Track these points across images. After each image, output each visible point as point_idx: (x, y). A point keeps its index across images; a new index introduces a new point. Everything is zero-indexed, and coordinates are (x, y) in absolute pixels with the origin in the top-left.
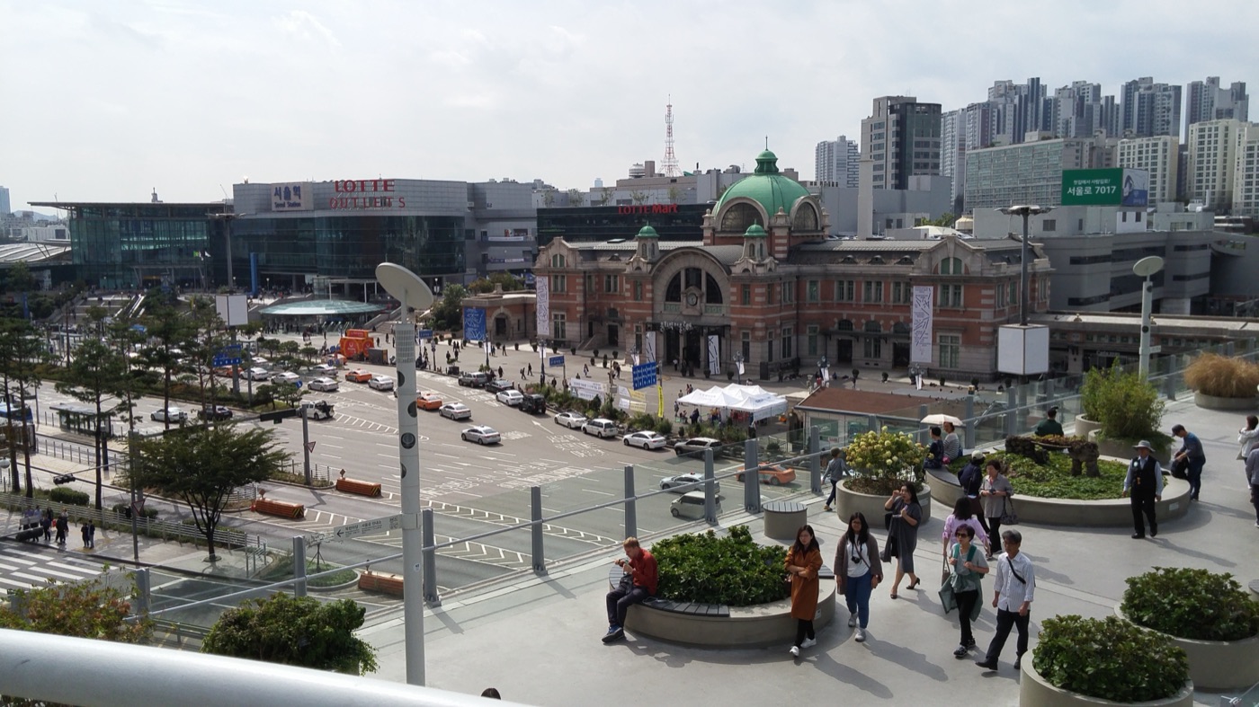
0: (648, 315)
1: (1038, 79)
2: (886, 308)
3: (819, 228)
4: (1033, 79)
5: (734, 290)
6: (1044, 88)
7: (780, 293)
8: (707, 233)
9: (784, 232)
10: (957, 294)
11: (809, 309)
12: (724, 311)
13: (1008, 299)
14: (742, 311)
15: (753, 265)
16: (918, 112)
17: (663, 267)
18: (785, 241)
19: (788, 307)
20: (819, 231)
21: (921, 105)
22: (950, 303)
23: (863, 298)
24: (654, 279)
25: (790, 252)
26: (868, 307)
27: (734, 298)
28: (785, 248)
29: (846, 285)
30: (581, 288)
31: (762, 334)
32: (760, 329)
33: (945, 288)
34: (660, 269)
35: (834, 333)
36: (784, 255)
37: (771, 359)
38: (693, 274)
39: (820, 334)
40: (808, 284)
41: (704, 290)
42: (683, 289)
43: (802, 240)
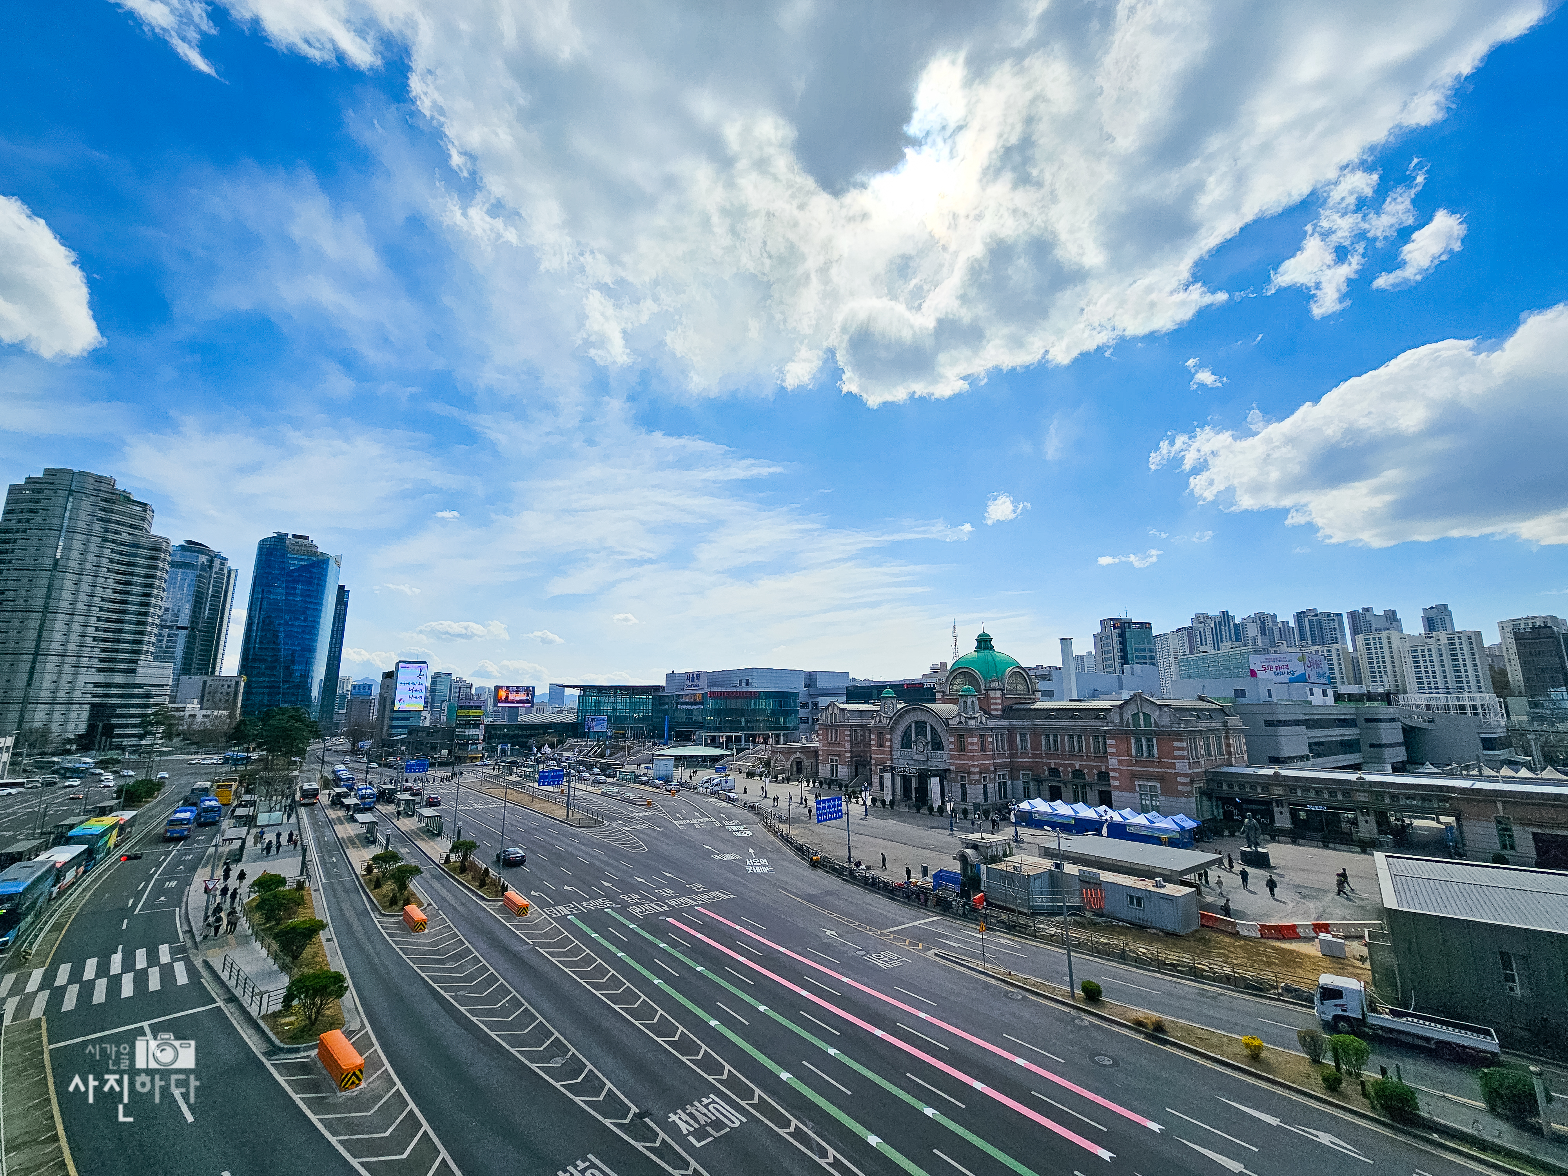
0: (887, 759)
2: (1089, 758)
3: (1031, 692)
4: (1223, 612)
5: (951, 739)
6: (1233, 617)
7: (992, 743)
8: (939, 696)
9: (999, 694)
10: (1150, 747)
11: (1020, 757)
12: (945, 758)
13: (1203, 752)
14: (958, 758)
15: (965, 718)
16: (1134, 629)
17: (898, 721)
18: (999, 701)
19: (1002, 755)
20: (1029, 695)
21: (1135, 623)
22: (1145, 754)
23: (1067, 749)
24: (892, 730)
25: (1004, 710)
26: (1072, 756)
27: (952, 746)
28: (1000, 707)
29: (1051, 737)
30: (849, 738)
31: (977, 777)
32: (975, 773)
33: (1139, 740)
34: (896, 722)
35: (1045, 780)
36: (999, 713)
37: (986, 799)
38: (921, 726)
39: (1033, 779)
40: (1018, 737)
41: (929, 738)
42: (913, 738)
43: (1015, 701)
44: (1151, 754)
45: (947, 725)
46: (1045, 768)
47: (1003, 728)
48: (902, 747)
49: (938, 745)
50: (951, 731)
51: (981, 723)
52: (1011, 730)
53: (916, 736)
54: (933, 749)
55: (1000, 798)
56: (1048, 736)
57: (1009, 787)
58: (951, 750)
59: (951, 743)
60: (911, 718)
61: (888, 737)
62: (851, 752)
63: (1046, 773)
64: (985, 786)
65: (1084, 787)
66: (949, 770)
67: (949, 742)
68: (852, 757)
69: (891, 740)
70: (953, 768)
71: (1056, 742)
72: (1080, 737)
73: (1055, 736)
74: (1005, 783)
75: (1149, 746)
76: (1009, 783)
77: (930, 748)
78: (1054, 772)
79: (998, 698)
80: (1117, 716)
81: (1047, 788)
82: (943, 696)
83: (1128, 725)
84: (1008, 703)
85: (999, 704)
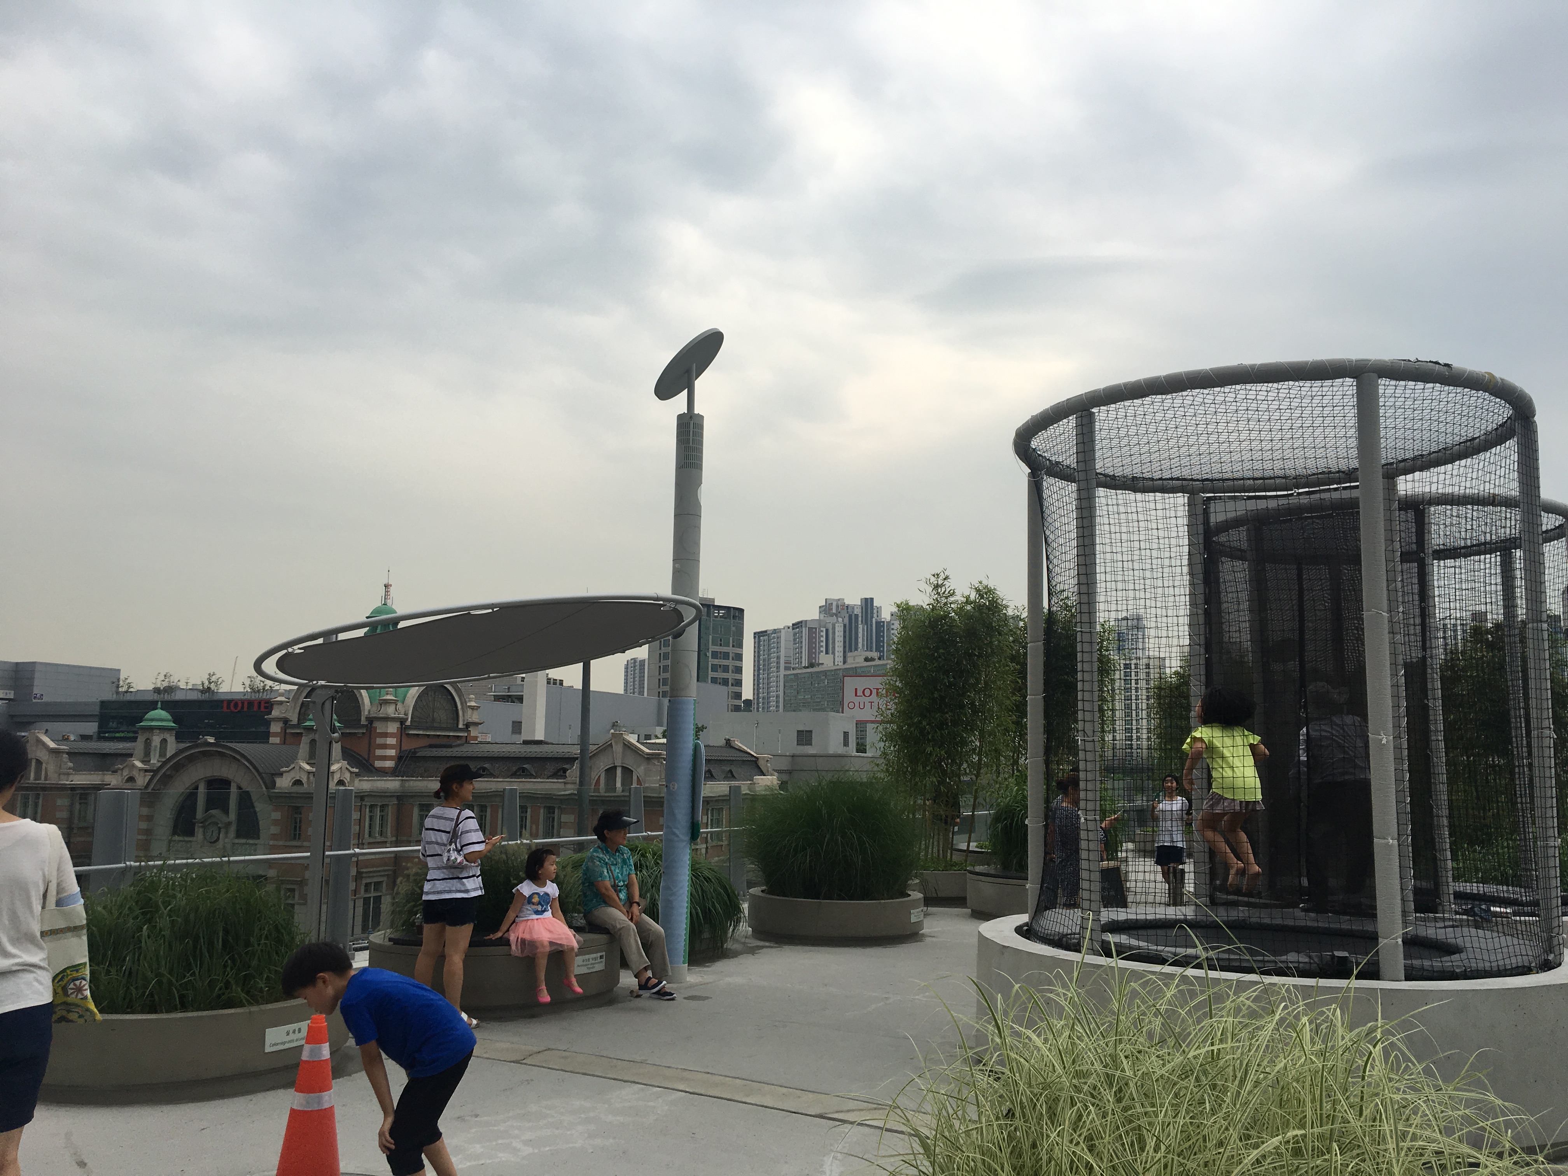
1: (872, 599)
3: (461, 726)
4: (866, 599)
5: (276, 815)
6: (879, 609)
8: (275, 728)
9: (393, 728)
12: (260, 851)
15: (309, 773)
16: (716, 617)
17: (171, 777)
18: (392, 741)
20: (461, 730)
21: (720, 608)
24: (154, 797)
25: (400, 758)
27: (274, 830)
28: (392, 752)
34: (166, 779)
36: (389, 764)
38: (218, 792)
40: (416, 810)
41: (233, 816)
42: (200, 814)
43: (427, 742)
45: (272, 787)
47: (387, 793)
48: (174, 832)
49: (248, 826)
50: (278, 799)
51: (341, 783)
52: (403, 798)
53: (207, 809)
54: (238, 835)
58: (273, 837)
59: (274, 822)
60: (198, 773)
61: (145, 811)
67: (268, 819)
74: (378, 899)
77: (232, 832)
79: (392, 735)
82: (284, 729)
83: (597, 789)
84: (408, 745)
85: (391, 747)
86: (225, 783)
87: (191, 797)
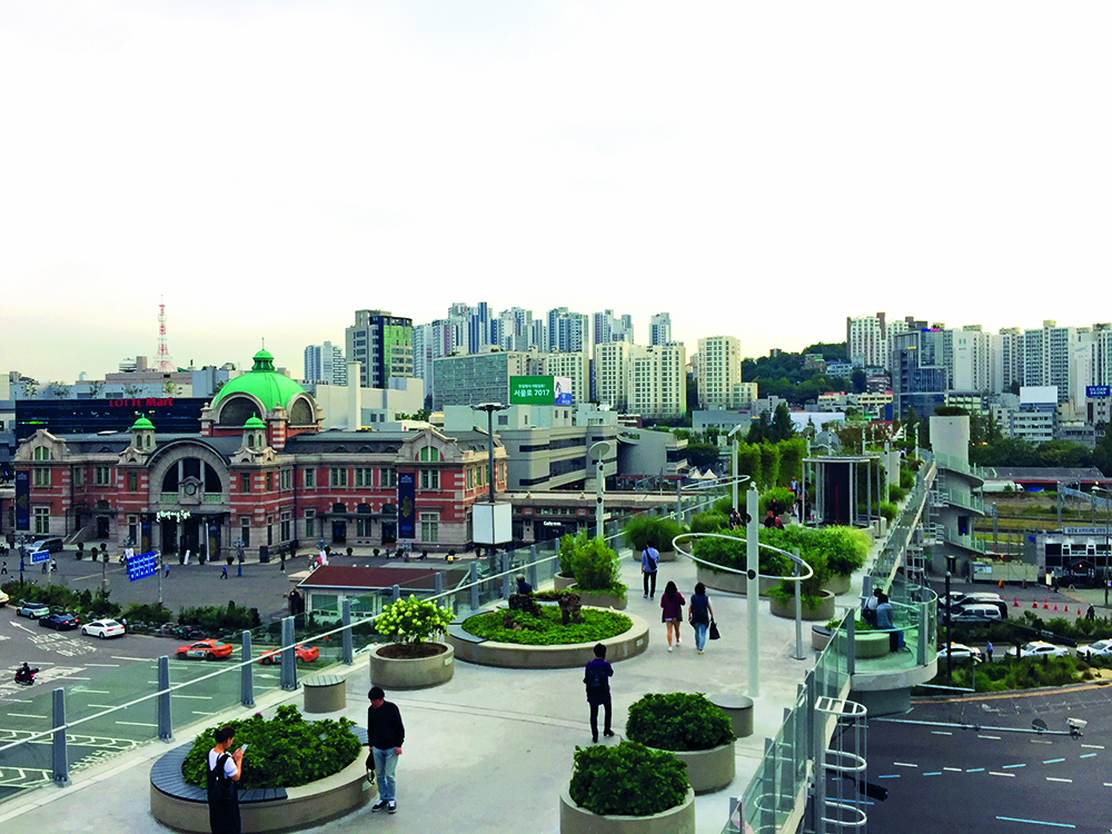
0: (143, 505)
2: (376, 492)
3: (314, 421)
4: (481, 303)
5: (234, 479)
6: (491, 310)
7: (278, 480)
8: (205, 425)
9: (282, 425)
10: (435, 478)
11: (305, 494)
12: (223, 499)
13: (475, 481)
14: (241, 499)
15: (252, 455)
16: (393, 324)
17: (160, 458)
18: (282, 433)
19: (286, 493)
20: (314, 424)
21: (395, 318)
22: (430, 485)
23: (354, 483)
25: (287, 442)
26: (359, 491)
27: (234, 487)
28: (283, 439)
29: (339, 472)
30: (68, 481)
31: (262, 519)
32: (259, 515)
33: (425, 472)
34: (157, 460)
35: (329, 516)
36: (282, 446)
37: (270, 543)
38: (191, 466)
39: (317, 517)
40: (305, 472)
41: (203, 479)
42: (181, 479)
43: (298, 432)
44: (435, 484)
45: (229, 462)
46: (331, 504)
47: (288, 464)
48: (163, 490)
49: (213, 485)
50: (233, 470)
51: (269, 459)
52: (296, 466)
53: (185, 476)
54: (206, 491)
55: (283, 540)
56: (335, 470)
57: (292, 527)
58: (232, 490)
59: (232, 482)
60: (177, 456)
61: (144, 478)
62: (72, 498)
63: (331, 509)
64: (270, 528)
65: (368, 520)
66: (229, 513)
67: (228, 480)
68: (72, 505)
69: (148, 482)
70: (233, 511)
71: (343, 476)
72: (368, 470)
73: (343, 470)
74: (288, 522)
75: (433, 478)
76: (292, 522)
77: (203, 489)
78: (339, 507)
79: (281, 429)
80: (408, 450)
81: (330, 525)
83: (417, 459)
84: (290, 435)
85: (282, 436)
86: (197, 461)
87: (174, 468)
